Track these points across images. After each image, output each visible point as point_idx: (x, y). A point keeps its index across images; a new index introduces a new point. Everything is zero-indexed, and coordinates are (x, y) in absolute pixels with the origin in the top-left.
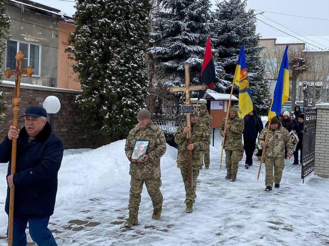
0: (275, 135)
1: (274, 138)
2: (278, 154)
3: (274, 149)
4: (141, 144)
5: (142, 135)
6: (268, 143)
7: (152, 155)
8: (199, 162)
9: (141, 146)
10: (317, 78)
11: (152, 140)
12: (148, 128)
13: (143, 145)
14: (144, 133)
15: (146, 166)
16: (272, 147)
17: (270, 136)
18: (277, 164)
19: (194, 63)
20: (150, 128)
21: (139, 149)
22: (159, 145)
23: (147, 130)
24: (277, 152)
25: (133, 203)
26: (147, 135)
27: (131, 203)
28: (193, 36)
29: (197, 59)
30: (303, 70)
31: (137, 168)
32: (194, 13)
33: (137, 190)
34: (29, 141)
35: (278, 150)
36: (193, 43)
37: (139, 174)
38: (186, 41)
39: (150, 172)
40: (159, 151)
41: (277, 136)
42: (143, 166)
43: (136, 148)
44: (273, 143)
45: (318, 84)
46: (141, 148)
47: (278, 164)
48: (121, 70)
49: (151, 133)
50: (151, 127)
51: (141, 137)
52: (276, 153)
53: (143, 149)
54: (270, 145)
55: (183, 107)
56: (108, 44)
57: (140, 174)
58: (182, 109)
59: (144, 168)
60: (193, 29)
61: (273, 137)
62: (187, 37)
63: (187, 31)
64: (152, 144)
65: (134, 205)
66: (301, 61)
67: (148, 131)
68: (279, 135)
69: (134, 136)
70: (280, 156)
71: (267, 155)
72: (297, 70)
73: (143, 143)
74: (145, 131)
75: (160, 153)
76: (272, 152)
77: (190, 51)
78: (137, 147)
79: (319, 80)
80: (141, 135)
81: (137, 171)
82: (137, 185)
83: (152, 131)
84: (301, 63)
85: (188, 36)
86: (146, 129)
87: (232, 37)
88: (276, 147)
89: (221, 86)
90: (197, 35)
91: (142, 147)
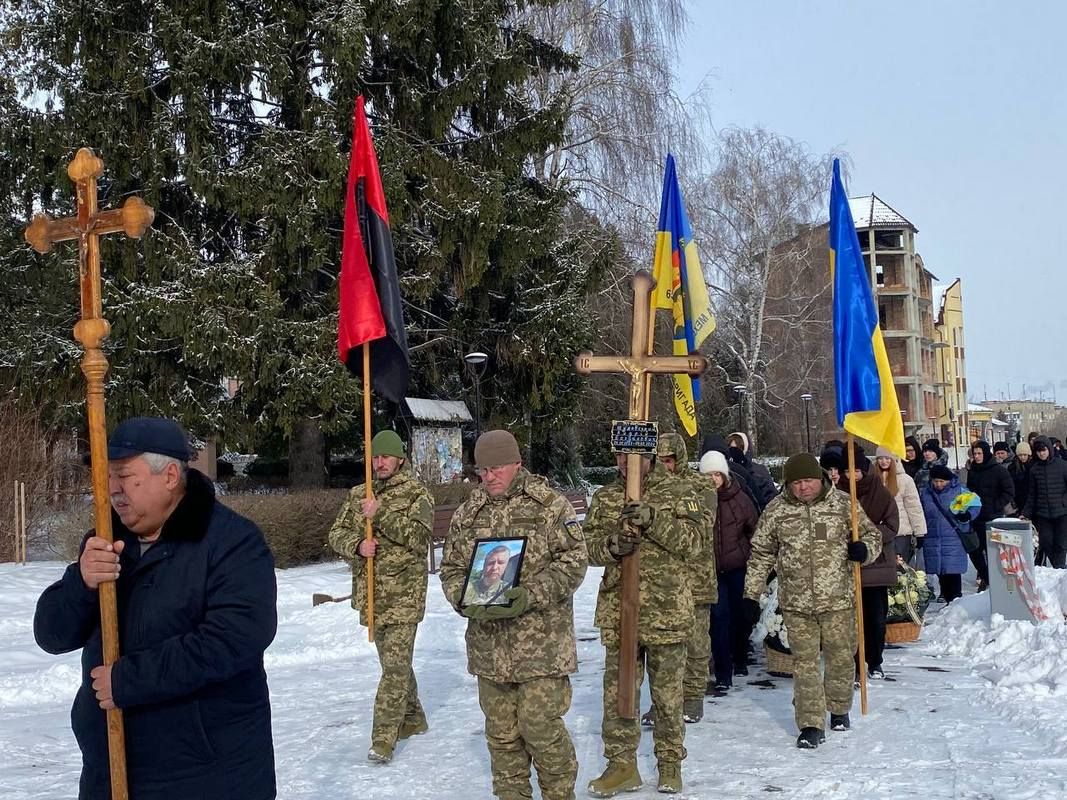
0: (813, 525)
1: (810, 538)
2: (832, 599)
3: (815, 580)
4: (495, 551)
5: (500, 523)
6: (792, 556)
7: (542, 591)
8: (677, 616)
9: (496, 558)
11: (534, 537)
12: (517, 494)
13: (503, 554)
14: (504, 513)
15: (522, 632)
16: (807, 573)
17: (796, 528)
18: (833, 635)
20: (524, 493)
21: (489, 568)
22: (564, 551)
23: (516, 501)
24: (830, 590)
25: (508, 776)
26: (515, 521)
27: (500, 774)
31: (494, 643)
33: (509, 729)
34: (144, 549)
35: (832, 583)
37: (501, 667)
39: (539, 653)
40: (566, 574)
41: (821, 530)
42: (515, 635)
43: (479, 566)
44: (811, 556)
46: (497, 565)
47: (837, 637)
49: (528, 512)
50: (527, 490)
51: (495, 530)
52: (824, 597)
53: (503, 567)
54: (800, 567)
55: (619, 428)
57: (504, 666)
58: (615, 432)
59: (517, 640)
61: (806, 532)
64: (537, 549)
65: (510, 781)
67: (519, 507)
68: (829, 524)
69: (472, 527)
70: (841, 605)
71: (792, 606)
73: (504, 549)
74: (507, 507)
75: (570, 583)
76: (809, 592)
78: (483, 562)
80: (494, 522)
81: (495, 656)
82: (504, 710)
83: (530, 503)
86: (509, 499)
88: (822, 571)
91: (500, 563)
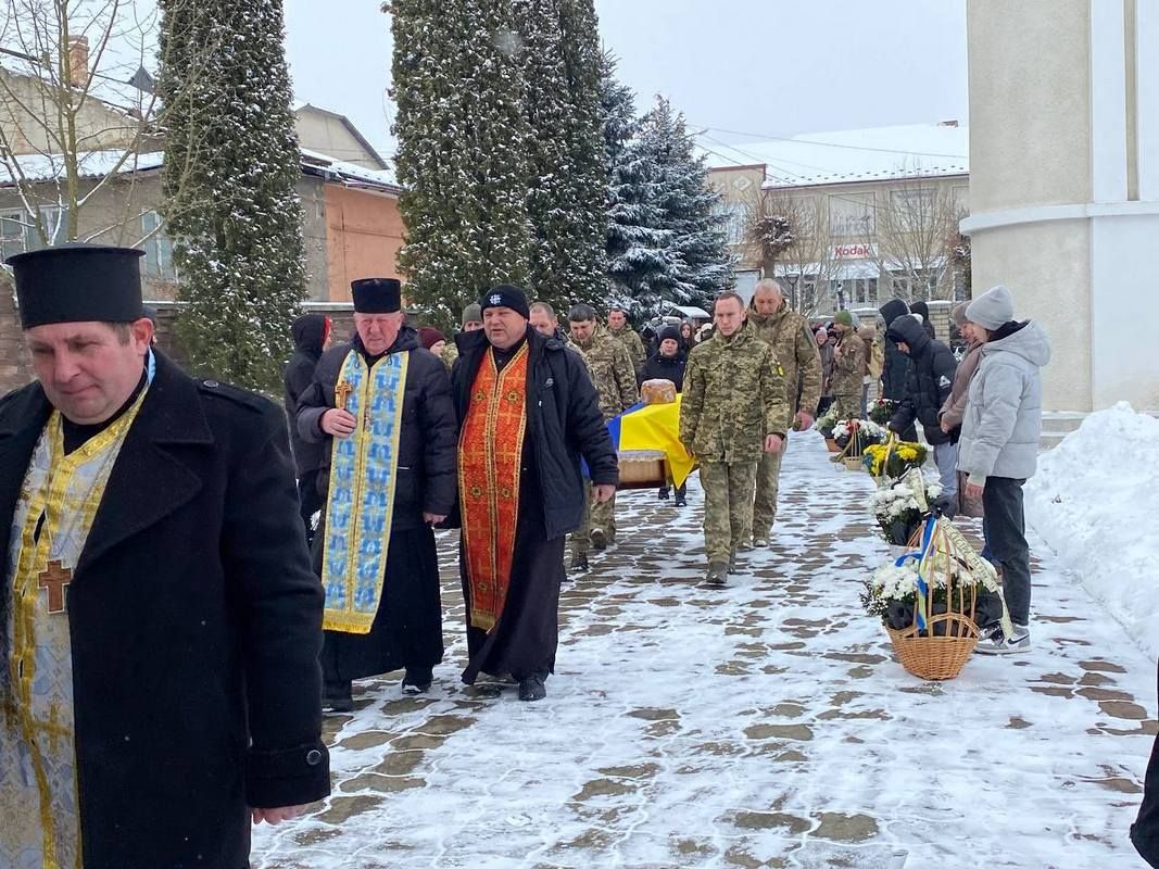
10: (807, 255)
19: (641, 257)
28: (631, 209)
29: (645, 250)
30: (786, 244)
32: (629, 168)
36: (633, 222)
38: (621, 220)
45: (810, 269)
48: (583, 282)
56: (563, 245)
60: (628, 197)
62: (623, 213)
63: (620, 202)
66: (781, 223)
72: (773, 246)
77: (631, 237)
79: (811, 260)
84: (782, 228)
85: (625, 210)
87: (676, 198)
89: (681, 293)
90: (636, 207)
